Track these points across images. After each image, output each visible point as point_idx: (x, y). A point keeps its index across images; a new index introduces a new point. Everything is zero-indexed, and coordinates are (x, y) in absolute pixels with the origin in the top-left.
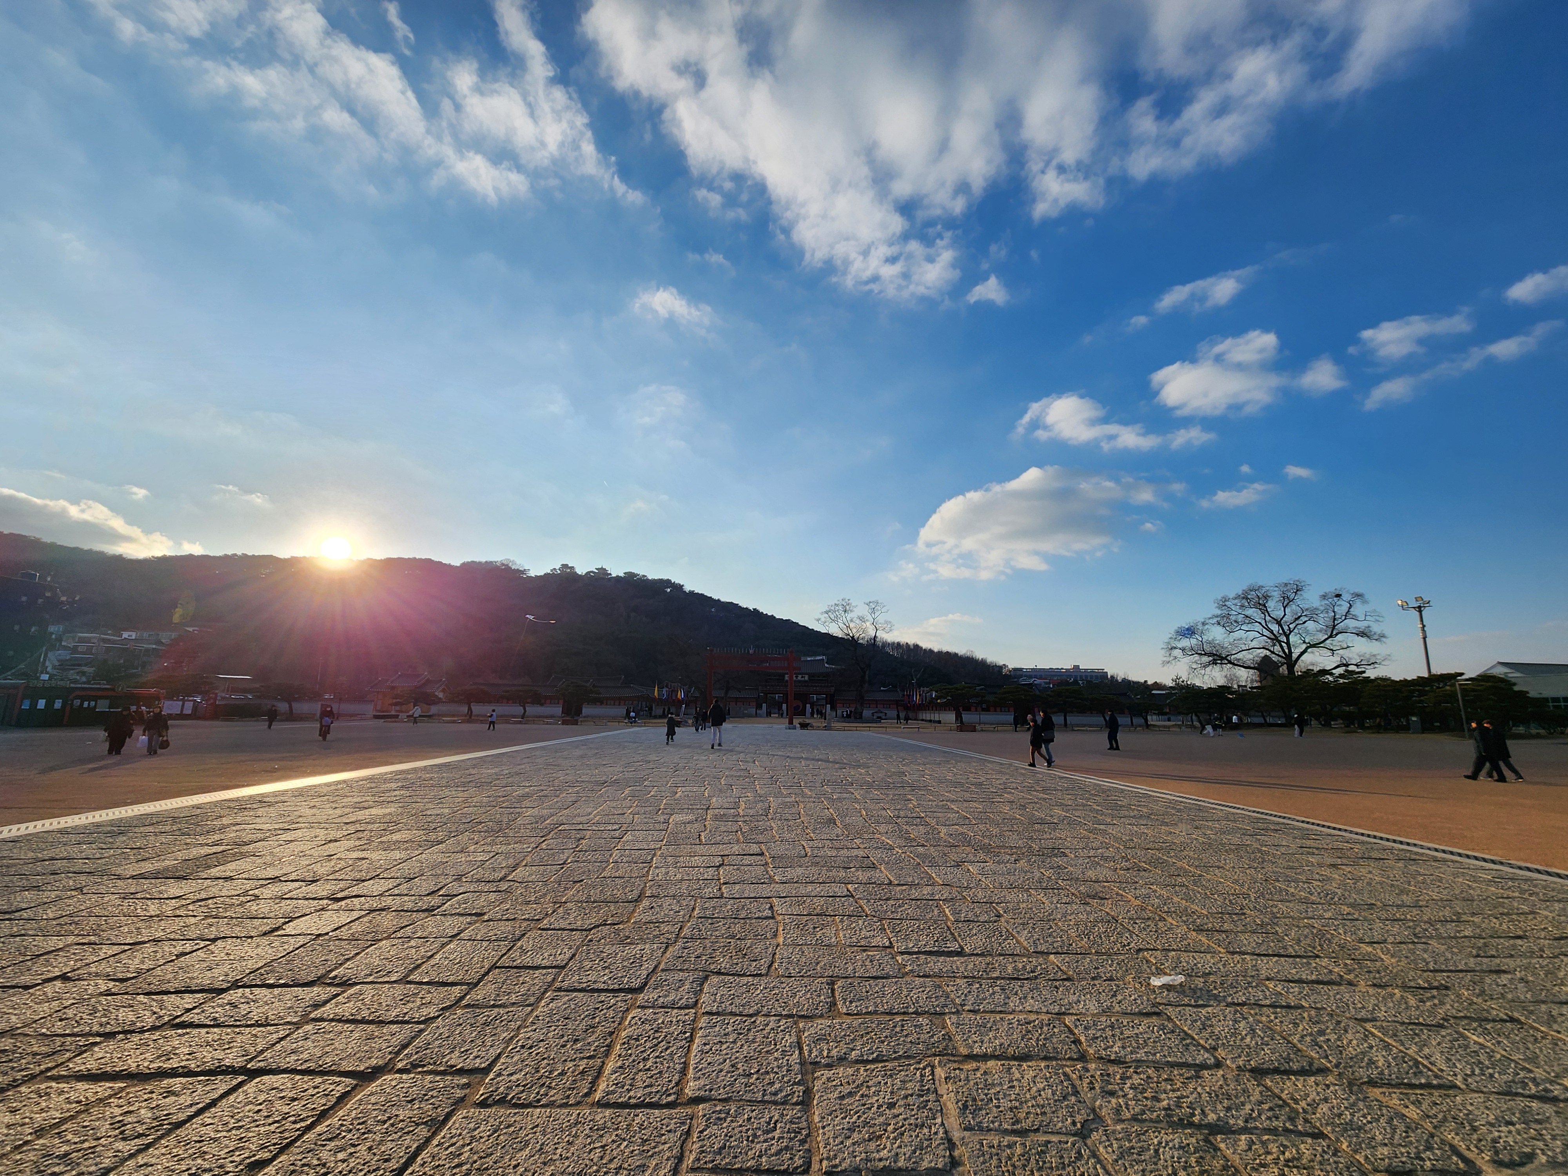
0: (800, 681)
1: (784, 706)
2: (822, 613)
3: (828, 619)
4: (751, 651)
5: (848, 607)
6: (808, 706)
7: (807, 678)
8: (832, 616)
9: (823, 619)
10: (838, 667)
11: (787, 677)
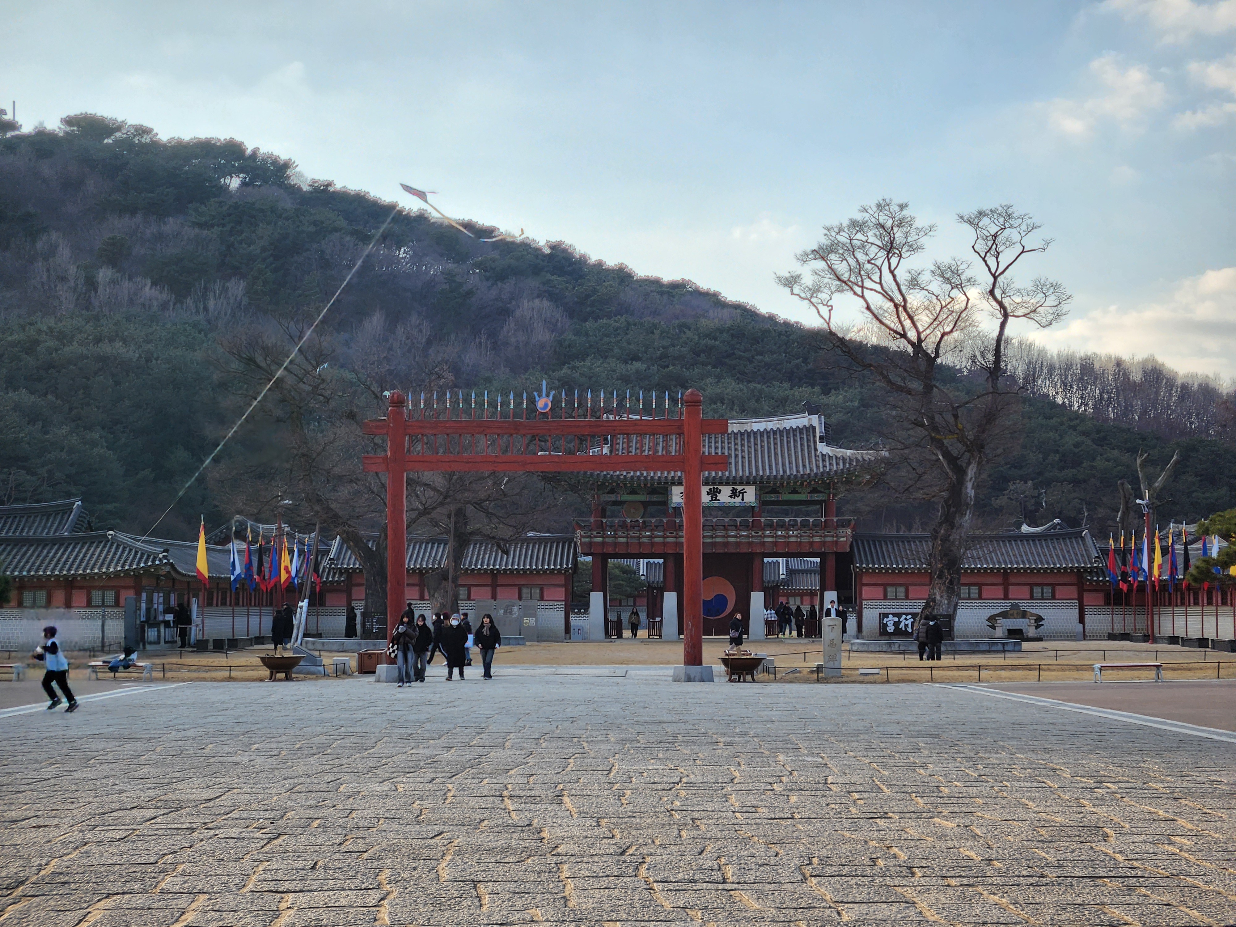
0: (725, 510)
1: (670, 600)
2: (804, 258)
3: (828, 279)
4: (543, 403)
5: (899, 235)
6: (757, 599)
7: (750, 495)
8: (842, 268)
9: (808, 280)
10: (868, 455)
11: (677, 496)
